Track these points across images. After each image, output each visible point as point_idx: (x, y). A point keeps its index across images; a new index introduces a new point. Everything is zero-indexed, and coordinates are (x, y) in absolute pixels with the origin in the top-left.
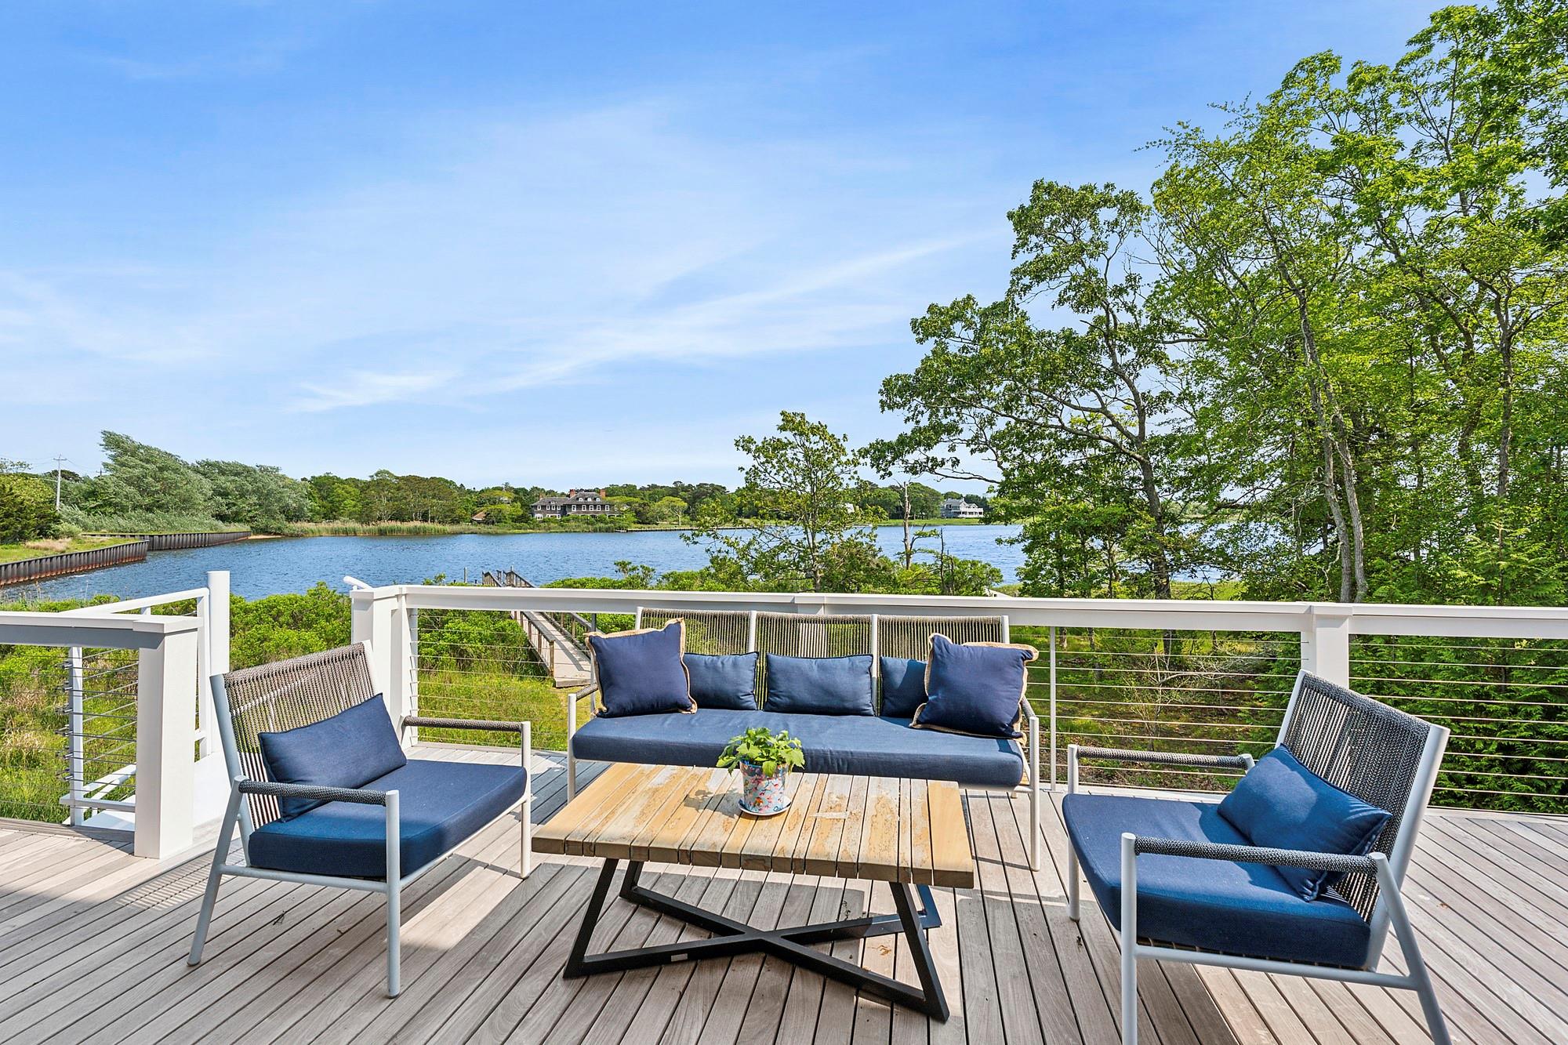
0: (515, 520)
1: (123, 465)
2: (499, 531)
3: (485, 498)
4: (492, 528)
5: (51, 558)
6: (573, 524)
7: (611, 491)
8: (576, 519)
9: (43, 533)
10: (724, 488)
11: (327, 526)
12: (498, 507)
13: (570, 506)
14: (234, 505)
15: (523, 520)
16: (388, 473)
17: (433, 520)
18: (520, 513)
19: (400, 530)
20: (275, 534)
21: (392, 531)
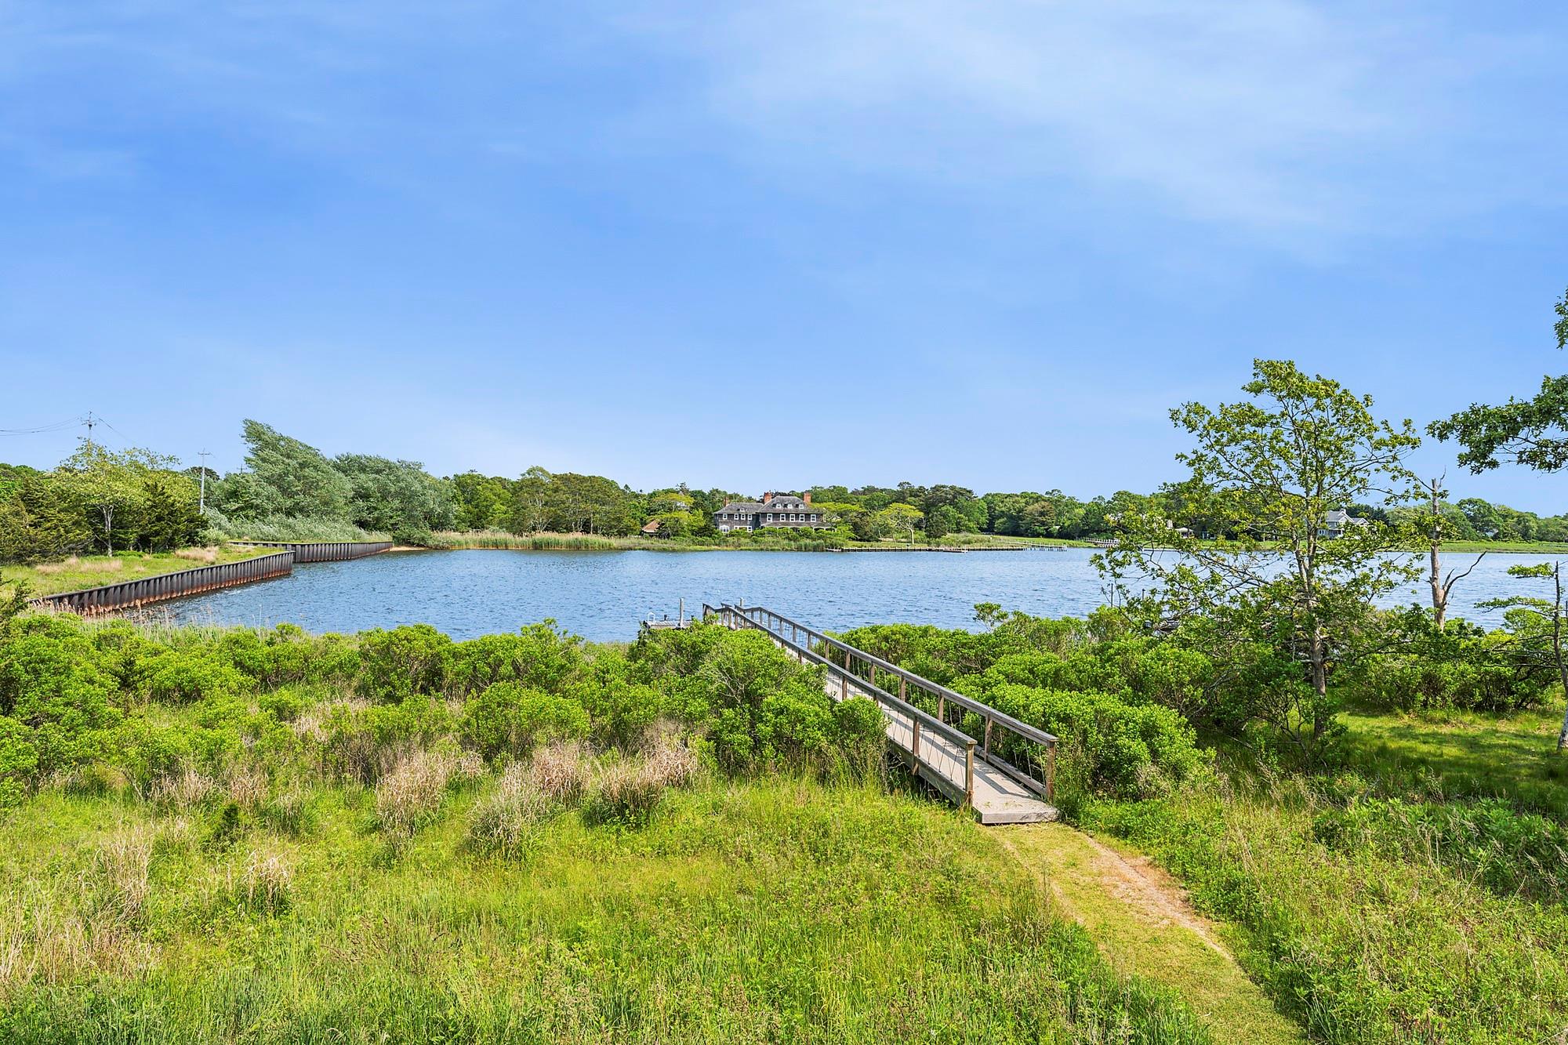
0: (695, 533)
1: (264, 460)
2: (677, 547)
3: (654, 504)
4: (669, 544)
5: (202, 570)
6: (769, 539)
7: (816, 496)
8: (772, 533)
9: (192, 540)
10: (970, 492)
11: (475, 537)
12: (675, 515)
13: (764, 515)
14: (376, 509)
15: (705, 532)
16: (542, 470)
17: (596, 531)
18: (703, 524)
19: (558, 544)
20: (419, 545)
21: (548, 544)
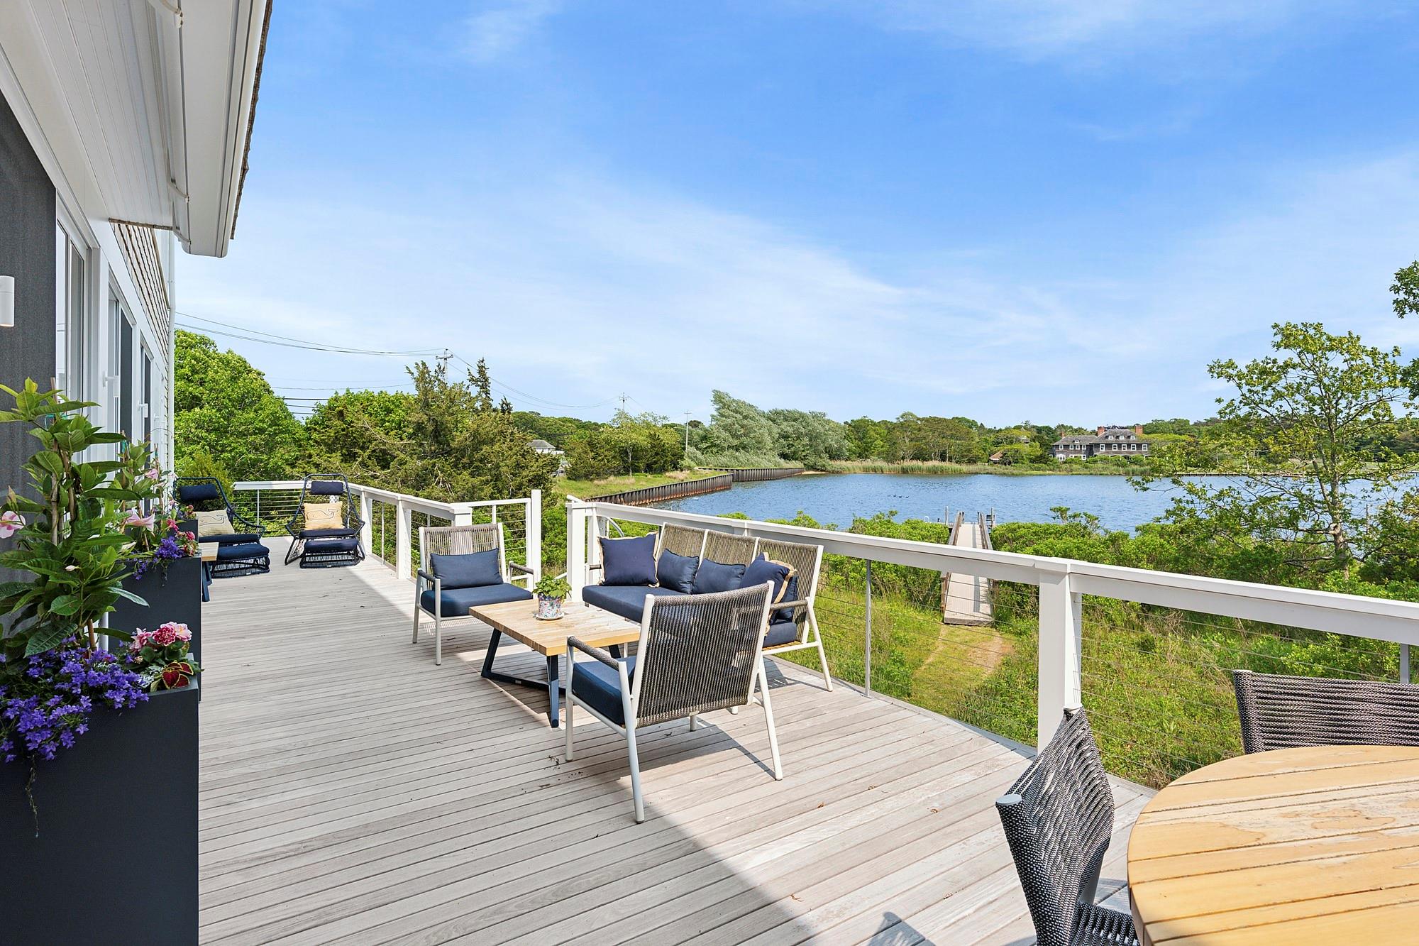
0: (1033, 461)
1: (722, 415)
2: (1015, 472)
3: (1001, 438)
4: (1009, 469)
5: (676, 485)
6: (1099, 465)
7: (1150, 429)
8: (1104, 460)
9: (676, 467)
11: (860, 465)
12: (1016, 446)
13: (1097, 445)
14: (793, 445)
15: (1043, 460)
16: (912, 415)
17: (950, 459)
18: (1039, 454)
19: (920, 469)
20: (822, 471)
21: (913, 469)
